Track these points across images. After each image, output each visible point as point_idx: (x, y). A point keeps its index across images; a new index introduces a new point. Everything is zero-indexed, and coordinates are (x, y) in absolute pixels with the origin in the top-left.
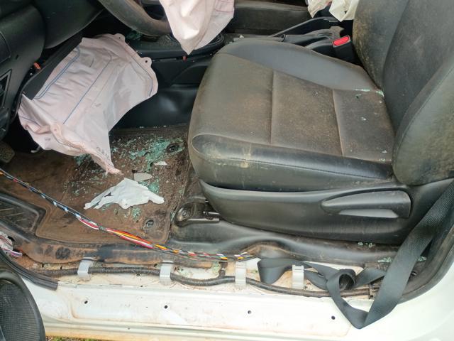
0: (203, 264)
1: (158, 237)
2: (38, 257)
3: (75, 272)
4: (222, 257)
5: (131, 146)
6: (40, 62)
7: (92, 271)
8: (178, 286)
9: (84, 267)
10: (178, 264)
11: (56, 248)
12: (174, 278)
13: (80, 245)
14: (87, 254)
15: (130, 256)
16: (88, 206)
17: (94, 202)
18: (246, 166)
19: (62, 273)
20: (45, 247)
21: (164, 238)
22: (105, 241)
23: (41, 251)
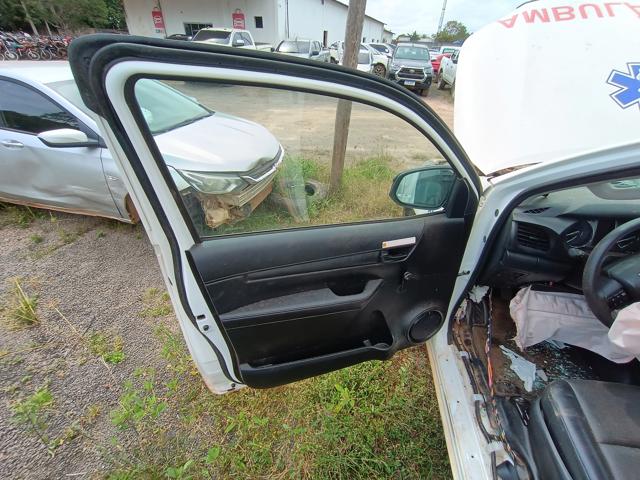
0: (493, 422)
1: (499, 390)
2: (462, 332)
3: (460, 350)
4: (503, 435)
5: (568, 364)
6: (555, 283)
7: (464, 358)
8: (473, 409)
9: (464, 353)
10: (486, 405)
11: (470, 338)
12: (477, 403)
13: (476, 349)
14: (472, 354)
15: (480, 376)
16: (502, 347)
17: (507, 350)
18: (557, 414)
19: (458, 346)
20: (468, 333)
21: (500, 394)
22: (483, 360)
23: (465, 332)
